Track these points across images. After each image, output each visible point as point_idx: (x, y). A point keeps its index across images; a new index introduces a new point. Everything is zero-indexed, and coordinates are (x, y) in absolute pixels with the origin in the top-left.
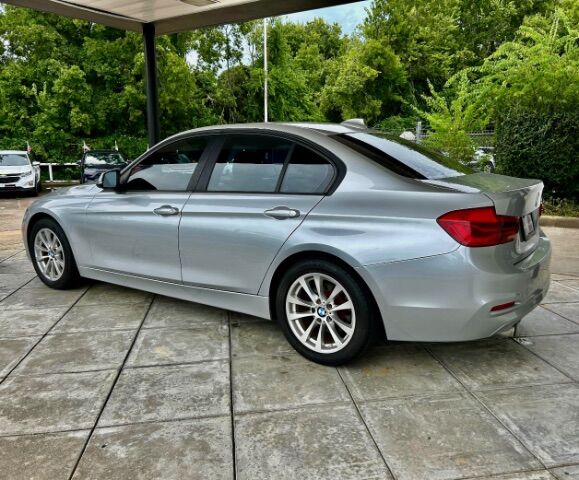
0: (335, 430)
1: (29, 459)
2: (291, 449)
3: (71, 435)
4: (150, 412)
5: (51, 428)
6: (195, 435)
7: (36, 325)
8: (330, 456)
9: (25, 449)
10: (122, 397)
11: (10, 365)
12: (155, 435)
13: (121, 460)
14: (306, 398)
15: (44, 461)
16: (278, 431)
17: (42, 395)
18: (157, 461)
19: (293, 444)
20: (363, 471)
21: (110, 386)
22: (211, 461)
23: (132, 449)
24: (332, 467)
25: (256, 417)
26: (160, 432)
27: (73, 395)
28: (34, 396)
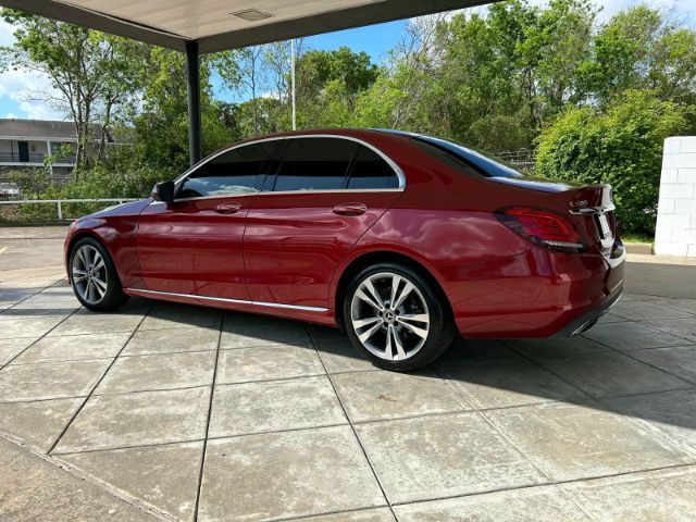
0: (466, 435)
1: (147, 469)
2: (426, 453)
3: (184, 446)
4: (261, 423)
5: (158, 440)
6: (319, 443)
7: (102, 349)
8: (472, 458)
9: (138, 460)
10: (225, 411)
11: (88, 385)
12: (276, 444)
13: (247, 467)
14: (424, 407)
15: (165, 470)
16: (406, 437)
17: (137, 411)
18: (288, 468)
19: (428, 448)
20: (512, 471)
21: (208, 401)
22: (345, 466)
23: (256, 457)
24: (477, 468)
25: (377, 425)
26: (281, 441)
27: (171, 410)
28: (129, 413)
